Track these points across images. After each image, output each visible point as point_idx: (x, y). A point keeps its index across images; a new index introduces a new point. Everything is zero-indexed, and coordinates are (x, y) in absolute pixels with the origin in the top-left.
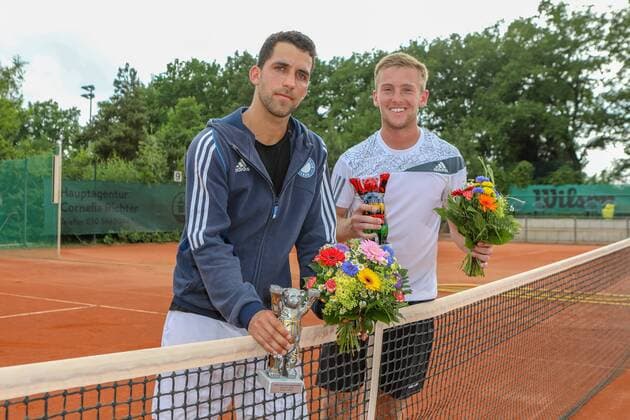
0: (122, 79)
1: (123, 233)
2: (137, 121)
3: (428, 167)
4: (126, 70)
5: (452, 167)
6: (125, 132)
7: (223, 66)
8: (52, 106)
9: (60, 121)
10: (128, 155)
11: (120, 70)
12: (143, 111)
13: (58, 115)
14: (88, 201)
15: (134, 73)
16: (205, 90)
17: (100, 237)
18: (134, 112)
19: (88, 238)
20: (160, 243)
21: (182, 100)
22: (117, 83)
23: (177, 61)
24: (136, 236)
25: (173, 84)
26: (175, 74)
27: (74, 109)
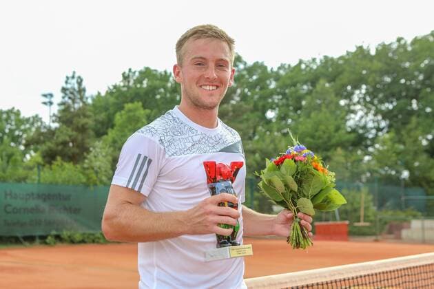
0: (69, 86)
1: (65, 234)
2: (83, 126)
4: (73, 77)
6: (70, 136)
8: (15, 113)
9: (23, 127)
10: (74, 158)
11: (68, 78)
12: (88, 117)
13: (20, 122)
14: (32, 203)
15: (80, 81)
16: (158, 97)
17: (43, 238)
18: (80, 117)
19: (30, 239)
20: (102, 244)
21: (129, 106)
22: (64, 90)
23: (130, 70)
24: (78, 237)
25: (128, 91)
26: (129, 82)
27: (37, 116)
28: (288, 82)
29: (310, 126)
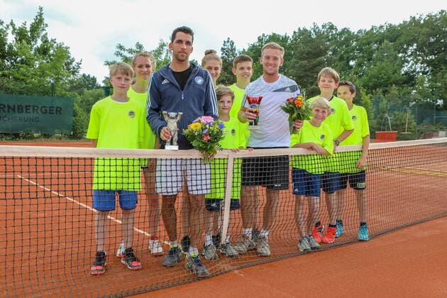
0: (226, 47)
3: (283, 90)
4: (228, 42)
5: (293, 89)
7: (291, 37)
11: (225, 42)
15: (232, 44)
22: (223, 49)
23: (264, 35)
26: (262, 43)
28: (365, 41)
29: (376, 71)
